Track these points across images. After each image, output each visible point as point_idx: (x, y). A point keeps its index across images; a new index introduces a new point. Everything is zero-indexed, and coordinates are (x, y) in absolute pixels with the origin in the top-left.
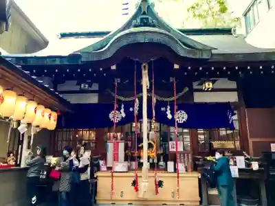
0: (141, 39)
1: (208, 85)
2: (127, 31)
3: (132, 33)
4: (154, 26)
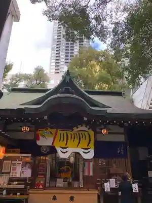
1: (104, 131)
2: (55, 96)
3: (59, 97)
4: (73, 94)
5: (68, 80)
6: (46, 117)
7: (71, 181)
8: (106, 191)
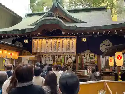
0: (48, 22)
4: (54, 16)
5: (56, 5)
6: (39, 34)
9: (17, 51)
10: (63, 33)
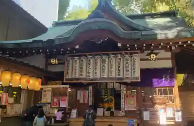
5: (103, 4)
6: (77, 47)
7: (114, 110)
8: (144, 119)
9: (38, 77)
10: (119, 45)
